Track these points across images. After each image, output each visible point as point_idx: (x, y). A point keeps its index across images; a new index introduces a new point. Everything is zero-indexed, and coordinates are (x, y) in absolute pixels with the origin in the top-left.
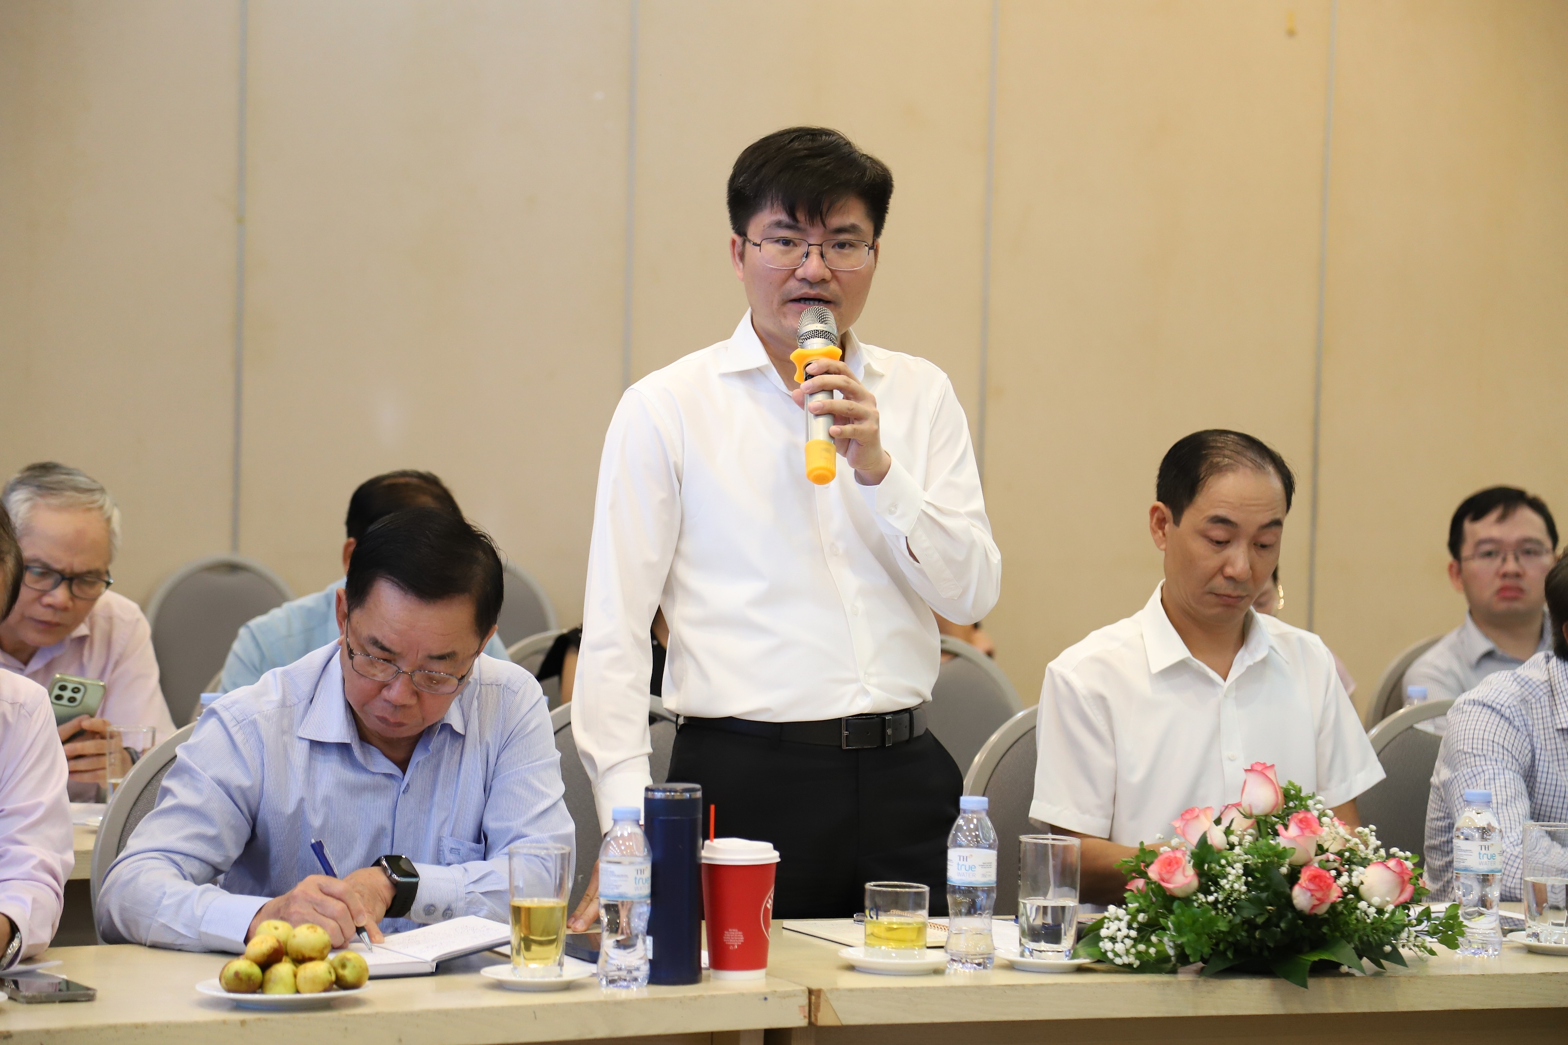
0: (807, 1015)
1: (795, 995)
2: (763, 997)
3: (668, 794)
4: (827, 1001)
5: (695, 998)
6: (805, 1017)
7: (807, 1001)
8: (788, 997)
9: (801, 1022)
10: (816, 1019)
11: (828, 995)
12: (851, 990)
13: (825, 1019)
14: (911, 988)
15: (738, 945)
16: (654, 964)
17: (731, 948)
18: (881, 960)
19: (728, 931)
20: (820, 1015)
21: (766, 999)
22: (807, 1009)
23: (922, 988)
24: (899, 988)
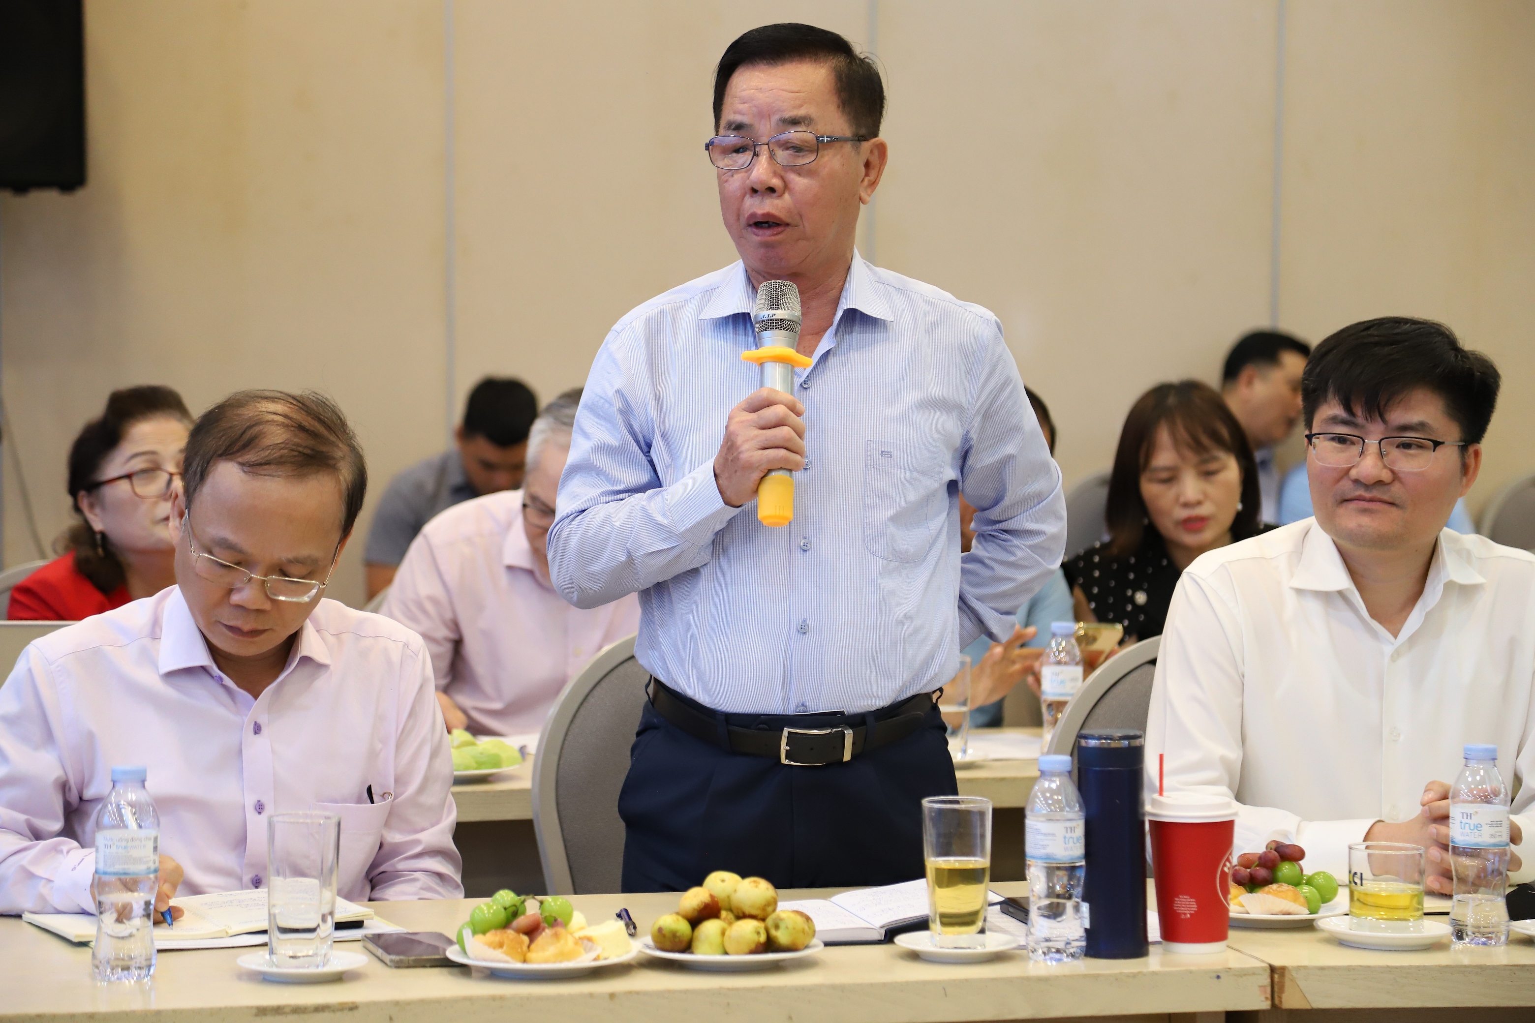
0: (1269, 996)
1: (1254, 974)
2: (1215, 975)
3: (1104, 741)
4: (1293, 980)
5: (1134, 976)
6: (1267, 998)
7: (1269, 980)
8: (1245, 975)
9: (1265, 1005)
10: (1281, 1002)
11: (1294, 974)
12: (1322, 968)
13: (1291, 1001)
14: (1396, 968)
15: (1191, 914)
16: (1090, 934)
17: (1183, 917)
18: (1368, 933)
19: (1179, 898)
20: (1285, 997)
21: (1218, 977)
22: (1269, 989)
23: (1410, 967)
24: (1382, 967)
